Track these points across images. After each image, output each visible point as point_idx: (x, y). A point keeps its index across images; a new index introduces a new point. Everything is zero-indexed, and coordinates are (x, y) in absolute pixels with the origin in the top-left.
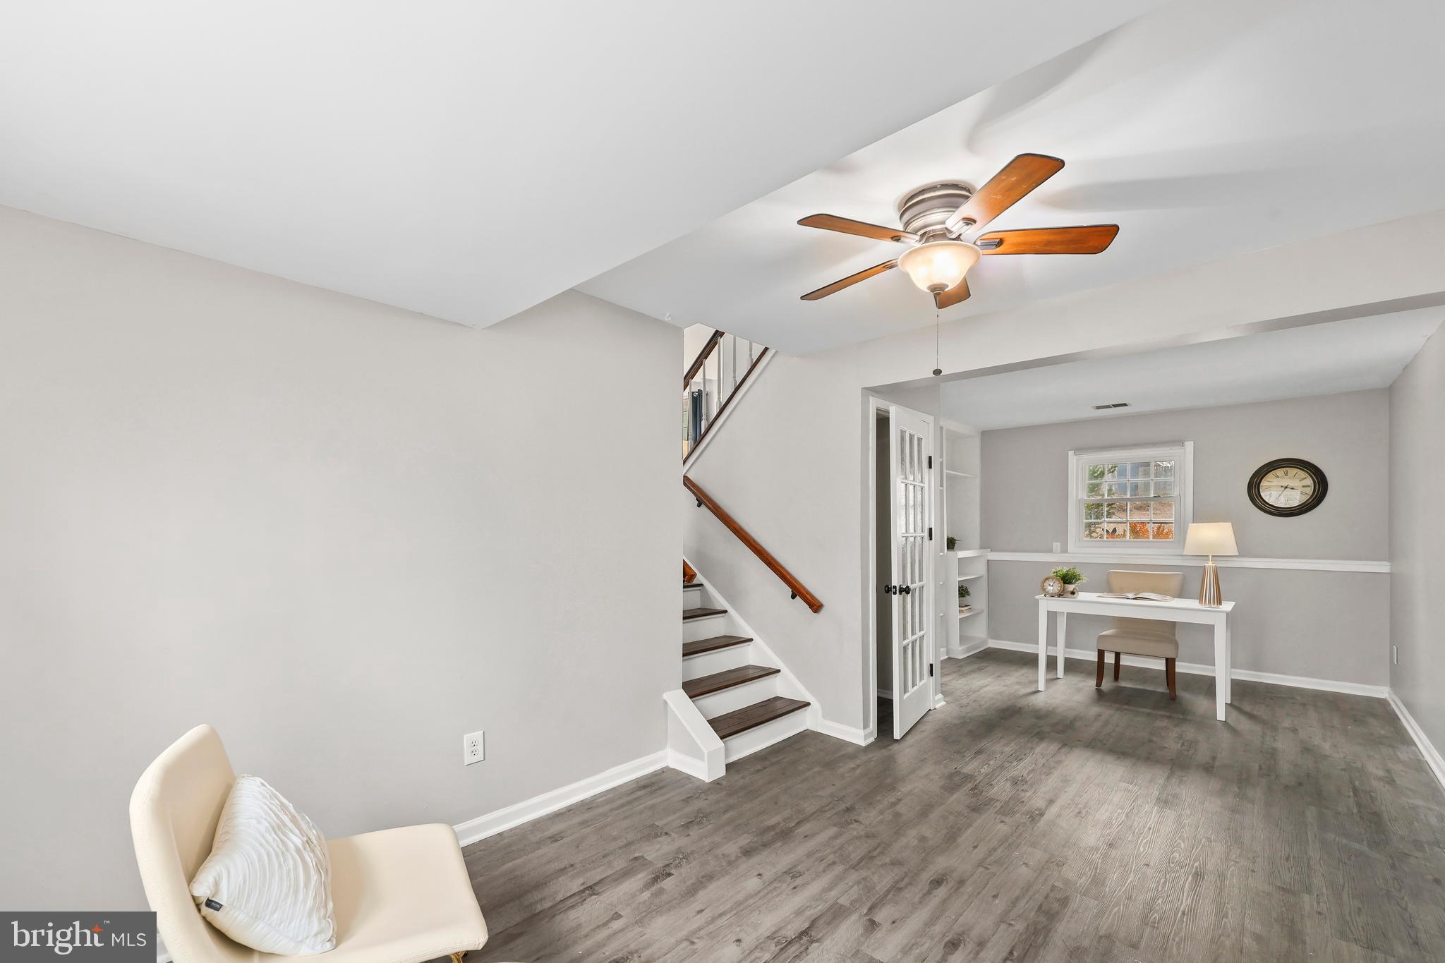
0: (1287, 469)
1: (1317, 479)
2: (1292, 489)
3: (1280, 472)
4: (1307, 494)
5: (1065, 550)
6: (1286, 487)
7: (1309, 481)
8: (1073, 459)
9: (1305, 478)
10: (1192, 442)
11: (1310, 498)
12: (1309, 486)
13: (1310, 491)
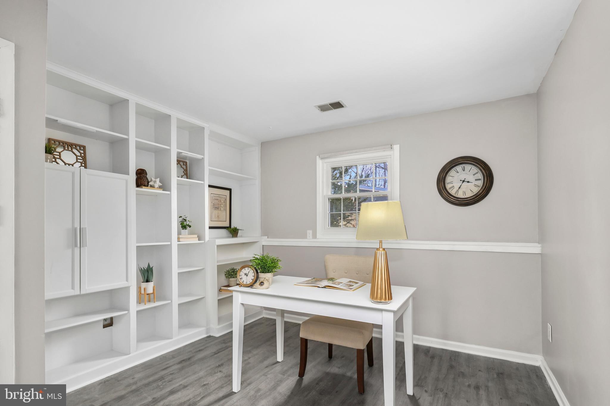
0: (464, 165)
1: (486, 173)
2: (468, 182)
3: (459, 168)
4: (479, 186)
5: (315, 236)
6: (464, 181)
7: (480, 176)
8: (320, 163)
9: (477, 173)
10: (399, 145)
11: (481, 188)
12: (480, 180)
13: (480, 183)
